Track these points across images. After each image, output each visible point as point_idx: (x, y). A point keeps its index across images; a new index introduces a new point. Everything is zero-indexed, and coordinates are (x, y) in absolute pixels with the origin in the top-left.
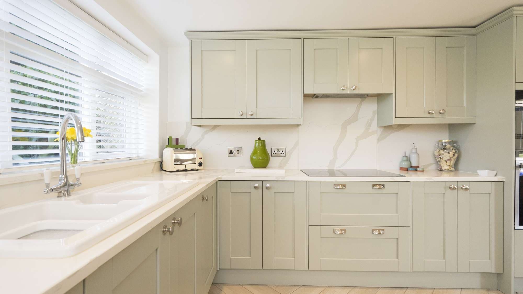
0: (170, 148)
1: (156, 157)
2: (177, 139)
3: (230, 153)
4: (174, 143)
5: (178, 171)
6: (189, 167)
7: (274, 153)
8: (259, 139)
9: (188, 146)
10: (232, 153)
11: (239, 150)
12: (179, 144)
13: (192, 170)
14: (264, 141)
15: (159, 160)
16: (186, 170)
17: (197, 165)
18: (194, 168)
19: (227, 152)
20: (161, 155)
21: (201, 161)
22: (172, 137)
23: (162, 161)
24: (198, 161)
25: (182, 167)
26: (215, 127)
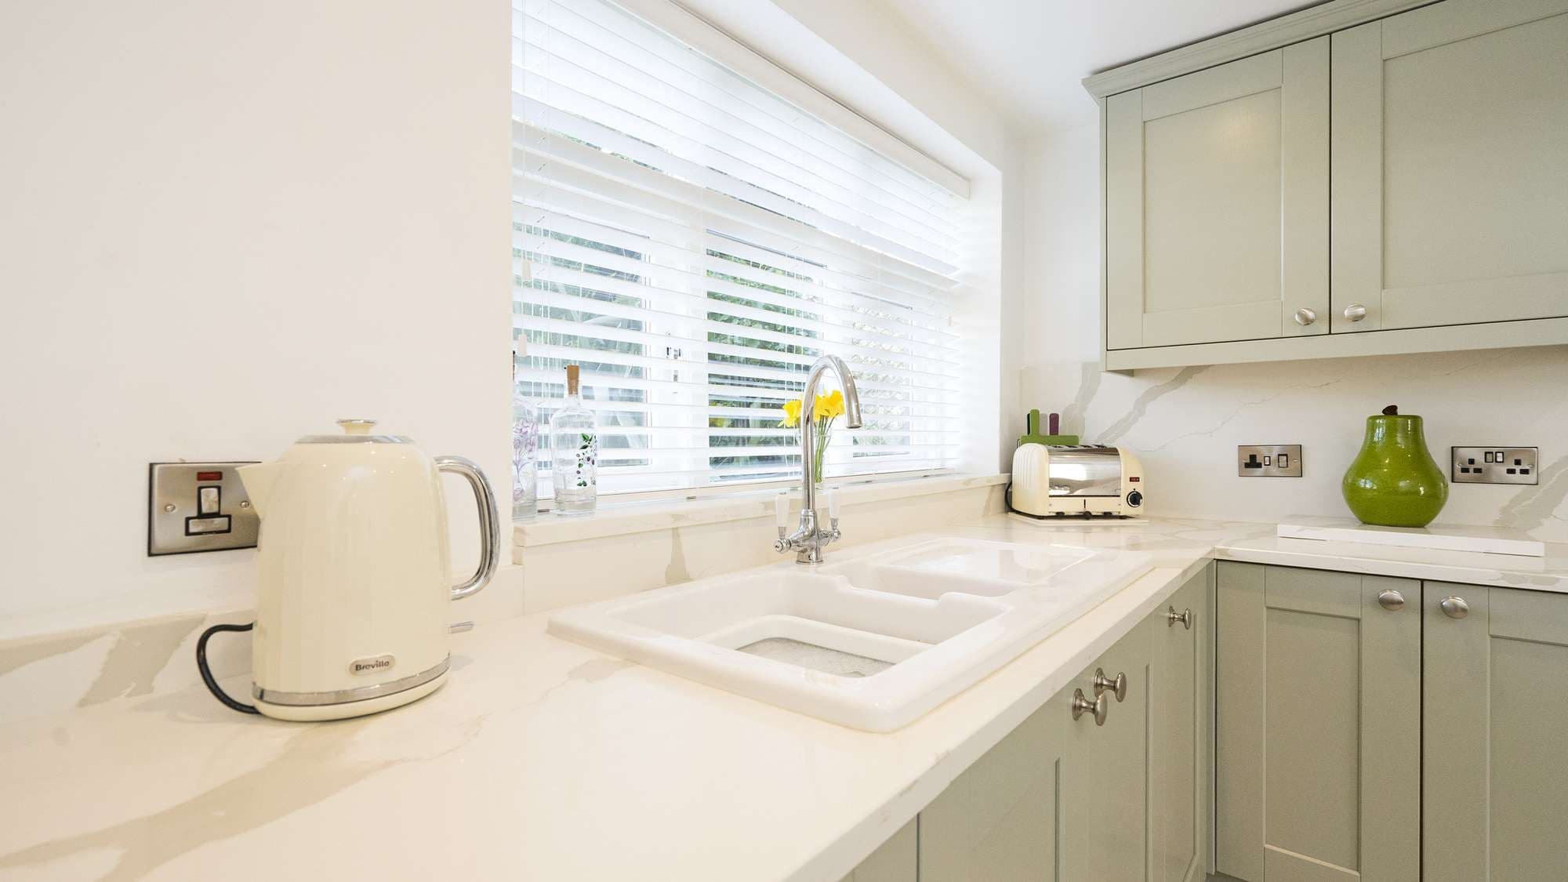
0: (1035, 444)
1: (993, 472)
2: (1054, 418)
3: (1247, 466)
4: (1046, 429)
5: (1060, 516)
6: (1096, 506)
7: (1465, 470)
8: (1391, 411)
9: (1090, 438)
10: (1259, 466)
11: (1286, 455)
12: (1060, 433)
13: (1107, 516)
14: (1416, 419)
15: (1003, 479)
16: (1086, 516)
17: (1124, 496)
18: (1114, 510)
19: (1233, 461)
20: (1008, 467)
21: (1138, 487)
22: (1039, 409)
23: (1011, 483)
24: (1127, 488)
25: (1073, 506)
26: (1187, 373)
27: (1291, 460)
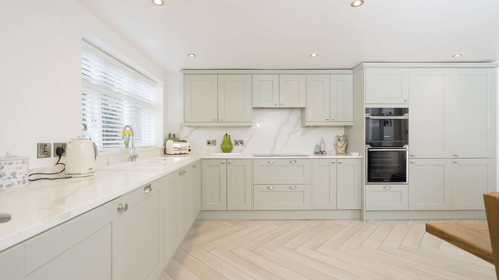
0: (170, 140)
1: (161, 146)
2: (174, 135)
3: (208, 144)
4: (172, 137)
5: (176, 154)
6: (182, 152)
7: (236, 144)
8: (226, 134)
9: (181, 139)
10: (210, 144)
12: (176, 138)
14: (229, 136)
15: (164, 147)
16: (181, 154)
17: (187, 150)
19: (206, 143)
20: (165, 145)
21: (190, 148)
22: (171, 133)
23: (166, 148)
24: (188, 148)
25: (178, 152)
26: (198, 127)
27: (214, 142)
